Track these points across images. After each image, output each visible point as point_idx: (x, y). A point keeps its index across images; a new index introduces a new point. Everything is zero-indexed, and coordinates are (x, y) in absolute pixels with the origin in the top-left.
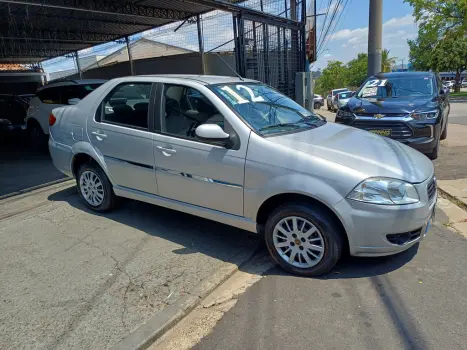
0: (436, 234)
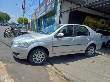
0: (10, 60)
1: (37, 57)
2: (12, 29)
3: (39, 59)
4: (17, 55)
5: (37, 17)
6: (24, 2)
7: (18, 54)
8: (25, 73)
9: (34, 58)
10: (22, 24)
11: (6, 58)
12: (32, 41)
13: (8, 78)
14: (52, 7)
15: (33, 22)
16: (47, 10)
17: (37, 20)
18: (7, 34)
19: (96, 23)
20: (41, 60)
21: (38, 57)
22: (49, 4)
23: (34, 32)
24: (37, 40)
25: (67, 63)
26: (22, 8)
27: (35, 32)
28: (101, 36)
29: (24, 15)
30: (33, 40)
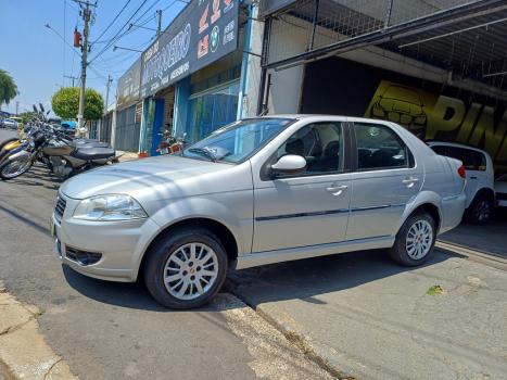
0: (49, 289)
1: (181, 271)
2: (39, 143)
3: (193, 278)
4: (86, 263)
5: (148, 86)
6: (87, 16)
7: (95, 257)
8: (137, 347)
9: (170, 273)
10: (74, 116)
11: (32, 280)
12: (158, 194)
13: (58, 375)
14: (225, 42)
15: (125, 110)
16: (200, 54)
17: (147, 100)
18: (15, 164)
19: (423, 115)
20: (204, 284)
21: (188, 269)
22: (211, 27)
23: (135, 156)
24: (179, 189)
25: (317, 297)
26: (77, 45)
27: (142, 156)
28: (461, 172)
29: (84, 76)
30: (162, 188)
